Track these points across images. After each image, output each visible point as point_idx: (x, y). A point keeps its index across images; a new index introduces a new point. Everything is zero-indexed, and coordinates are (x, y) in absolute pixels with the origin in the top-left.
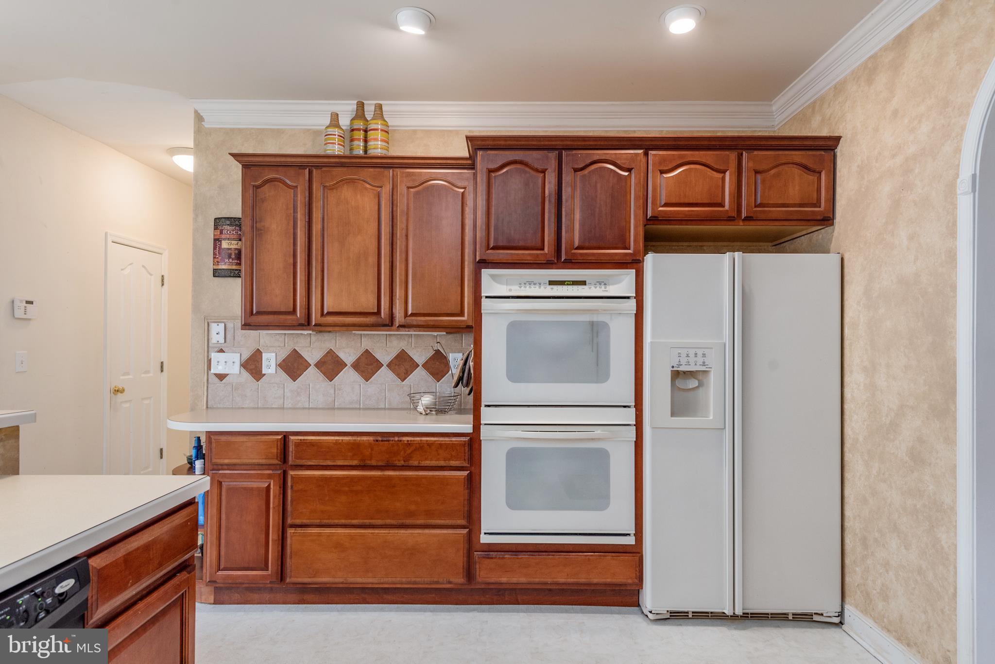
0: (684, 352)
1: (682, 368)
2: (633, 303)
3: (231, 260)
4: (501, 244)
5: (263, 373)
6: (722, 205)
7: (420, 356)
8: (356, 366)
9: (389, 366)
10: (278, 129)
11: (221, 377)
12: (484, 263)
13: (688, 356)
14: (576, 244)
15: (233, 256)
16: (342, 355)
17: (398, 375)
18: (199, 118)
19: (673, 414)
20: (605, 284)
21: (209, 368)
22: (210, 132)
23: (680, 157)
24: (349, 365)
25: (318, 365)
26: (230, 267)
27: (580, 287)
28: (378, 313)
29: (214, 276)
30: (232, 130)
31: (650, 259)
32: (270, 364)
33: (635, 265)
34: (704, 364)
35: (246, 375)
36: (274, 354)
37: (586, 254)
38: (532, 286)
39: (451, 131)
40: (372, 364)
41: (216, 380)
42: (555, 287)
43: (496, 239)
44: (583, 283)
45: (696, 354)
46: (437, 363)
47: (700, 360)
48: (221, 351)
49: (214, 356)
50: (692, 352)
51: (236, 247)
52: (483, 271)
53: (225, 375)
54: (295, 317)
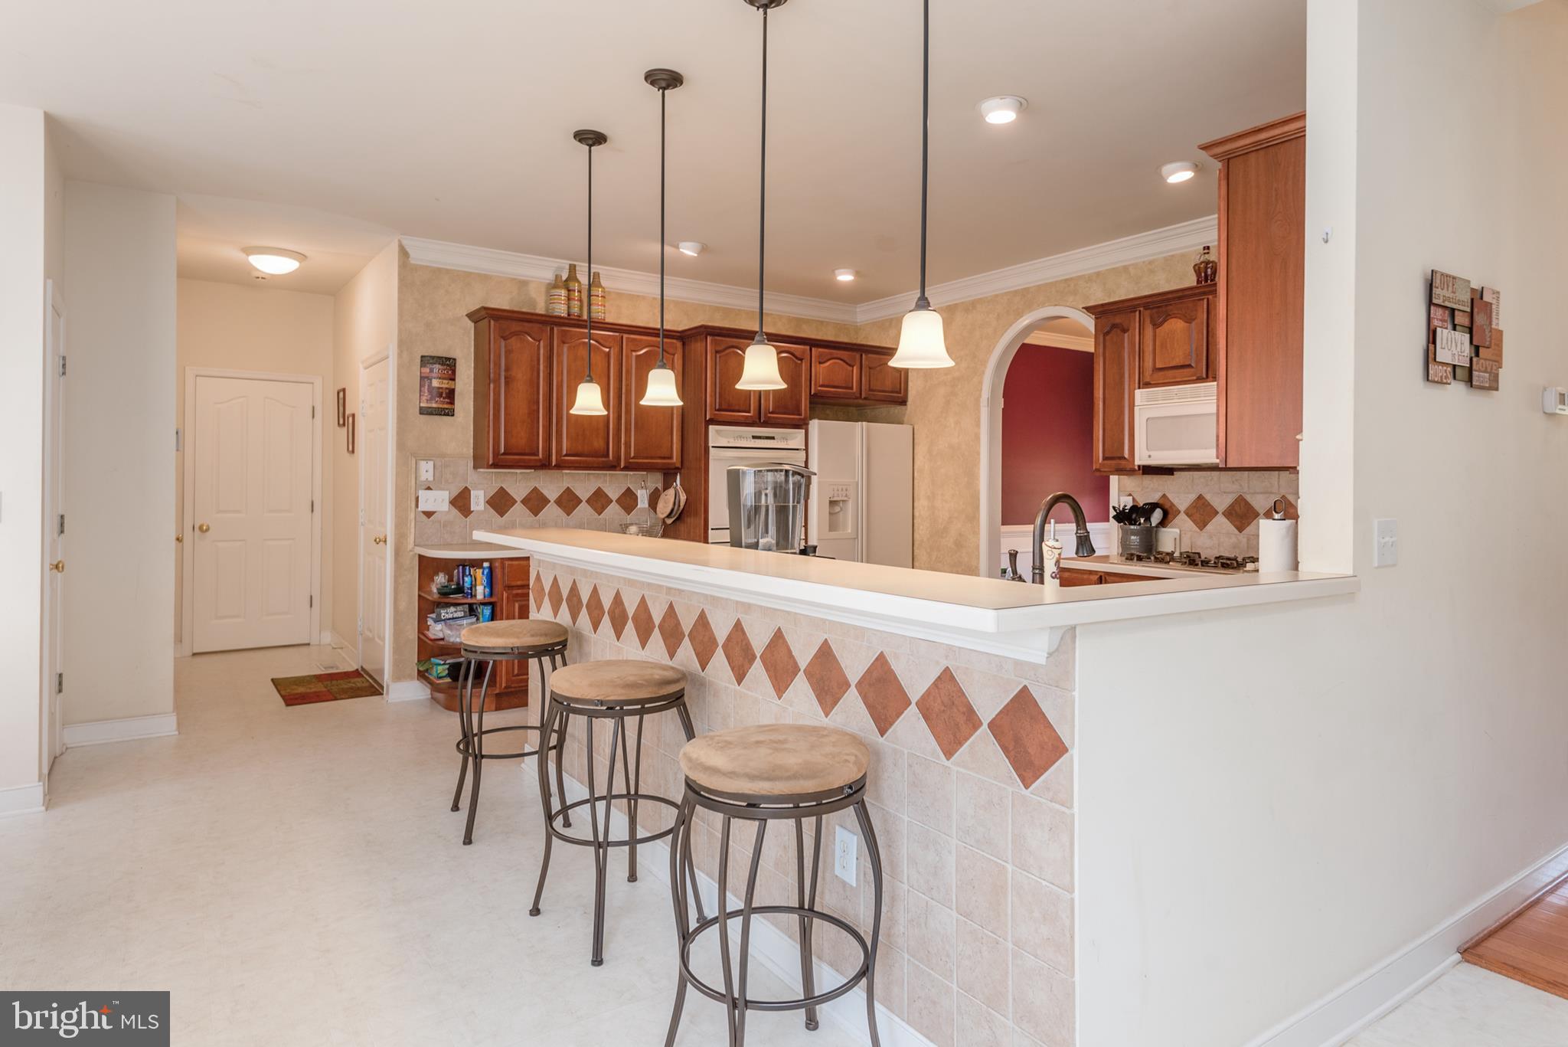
0: (836, 488)
1: (835, 499)
2: (803, 453)
3: (442, 399)
4: (723, 407)
5: (472, 510)
6: (852, 388)
7: (614, 492)
8: (559, 502)
9: (588, 501)
10: (485, 275)
11: (429, 514)
12: (713, 421)
13: (838, 490)
14: (771, 410)
15: (444, 395)
16: (546, 492)
17: (595, 510)
18: (404, 253)
19: (830, 530)
20: (787, 439)
21: (417, 506)
22: (417, 268)
24: (552, 501)
25: (524, 502)
26: (441, 406)
27: (772, 441)
28: (607, 455)
29: (421, 414)
30: (440, 270)
31: (815, 425)
32: (478, 501)
33: (804, 427)
34: (846, 496)
35: (455, 511)
36: (483, 492)
37: (777, 418)
38: (742, 440)
39: (638, 296)
40: (572, 501)
41: (424, 517)
42: (757, 440)
43: (720, 404)
44: (773, 438)
45: (842, 490)
46: (628, 499)
47: (844, 493)
48: (429, 488)
49: (422, 494)
50: (840, 488)
51: (447, 386)
52: (710, 427)
53: (433, 513)
54: (536, 458)
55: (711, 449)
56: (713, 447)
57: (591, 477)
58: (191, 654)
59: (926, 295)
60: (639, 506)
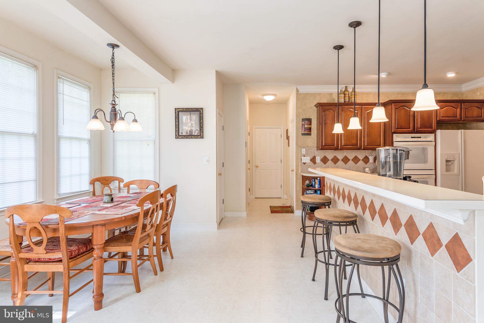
0: (449, 155)
1: (448, 160)
2: (434, 143)
3: (308, 131)
4: (399, 127)
5: (316, 162)
6: (457, 117)
7: (361, 157)
8: (343, 160)
9: (352, 160)
10: (320, 93)
11: (304, 163)
12: (395, 133)
13: (450, 156)
14: (419, 128)
15: (308, 129)
16: (339, 157)
17: (355, 163)
18: (297, 90)
19: (446, 171)
20: (426, 138)
21: (301, 161)
22: (301, 94)
23: (446, 105)
24: (340, 160)
25: (332, 160)
26: (307, 133)
27: (420, 138)
28: (357, 145)
29: (302, 135)
30: (307, 94)
31: (439, 132)
32: (318, 159)
33: (434, 133)
34: (454, 158)
35: (312, 163)
36: (319, 157)
37: (422, 130)
38: (407, 138)
40: (347, 160)
41: (303, 164)
42: (413, 138)
43: (398, 126)
44: (420, 137)
45: (452, 156)
46: (366, 159)
47: (453, 157)
48: (304, 156)
49: (303, 158)
50: (451, 155)
51: (309, 127)
52: (394, 134)
53: (306, 163)
54: (334, 147)
55: (394, 142)
56: (395, 141)
57: (353, 152)
58: (255, 198)
59: (426, 83)
60: (370, 162)
